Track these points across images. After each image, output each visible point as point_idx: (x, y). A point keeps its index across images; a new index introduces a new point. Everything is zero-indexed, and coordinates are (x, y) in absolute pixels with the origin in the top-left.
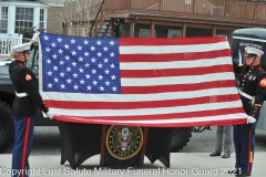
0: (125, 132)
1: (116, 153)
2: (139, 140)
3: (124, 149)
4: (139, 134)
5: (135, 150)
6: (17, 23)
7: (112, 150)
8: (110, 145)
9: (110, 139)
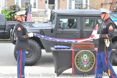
0: (85, 57)
1: (81, 68)
2: (93, 61)
3: (85, 66)
4: (93, 58)
5: (91, 66)
6: (76, 5)
7: (79, 66)
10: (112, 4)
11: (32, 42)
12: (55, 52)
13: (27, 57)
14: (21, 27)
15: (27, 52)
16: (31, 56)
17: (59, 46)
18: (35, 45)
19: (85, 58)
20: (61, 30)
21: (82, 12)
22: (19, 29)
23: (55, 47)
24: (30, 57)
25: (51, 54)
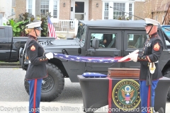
1: (121, 105)
3: (127, 102)
6: (114, 13)
7: (118, 103)
8: (116, 99)
9: (116, 95)
10: (167, 12)
11: (51, 67)
12: (84, 82)
13: (44, 89)
14: (36, 45)
15: (43, 82)
16: (50, 87)
17: (90, 73)
18: (55, 72)
19: (128, 90)
20: (93, 50)
21: (124, 24)
22: (33, 48)
23: (85, 74)
24: (47, 89)
25: (78, 84)
